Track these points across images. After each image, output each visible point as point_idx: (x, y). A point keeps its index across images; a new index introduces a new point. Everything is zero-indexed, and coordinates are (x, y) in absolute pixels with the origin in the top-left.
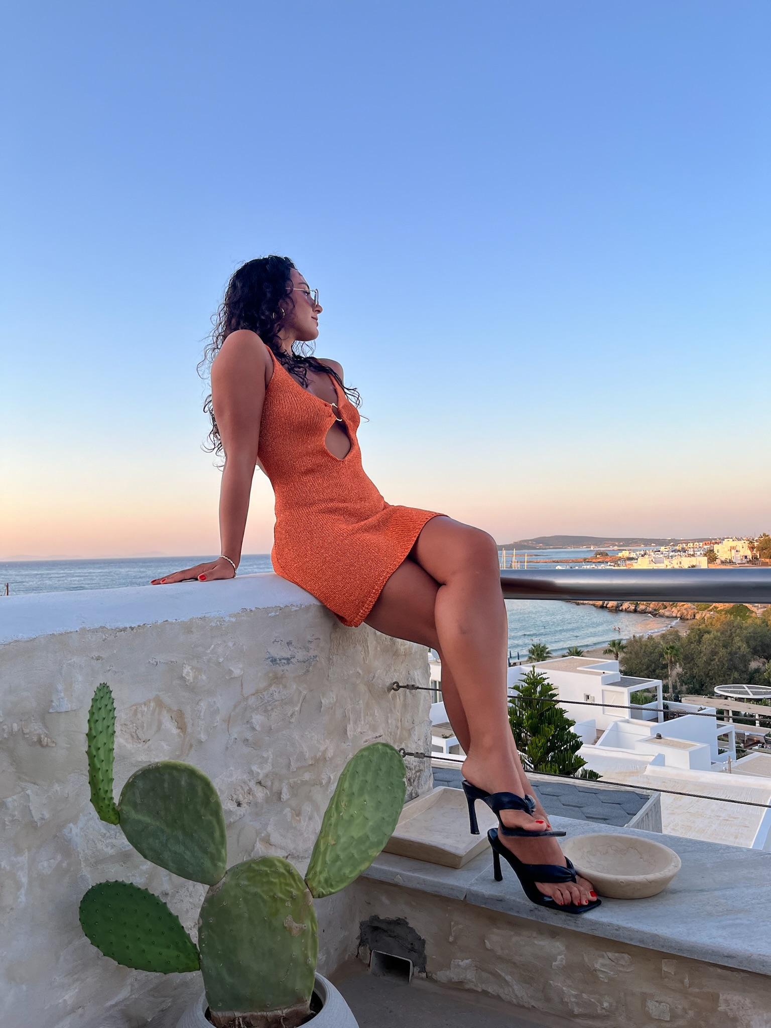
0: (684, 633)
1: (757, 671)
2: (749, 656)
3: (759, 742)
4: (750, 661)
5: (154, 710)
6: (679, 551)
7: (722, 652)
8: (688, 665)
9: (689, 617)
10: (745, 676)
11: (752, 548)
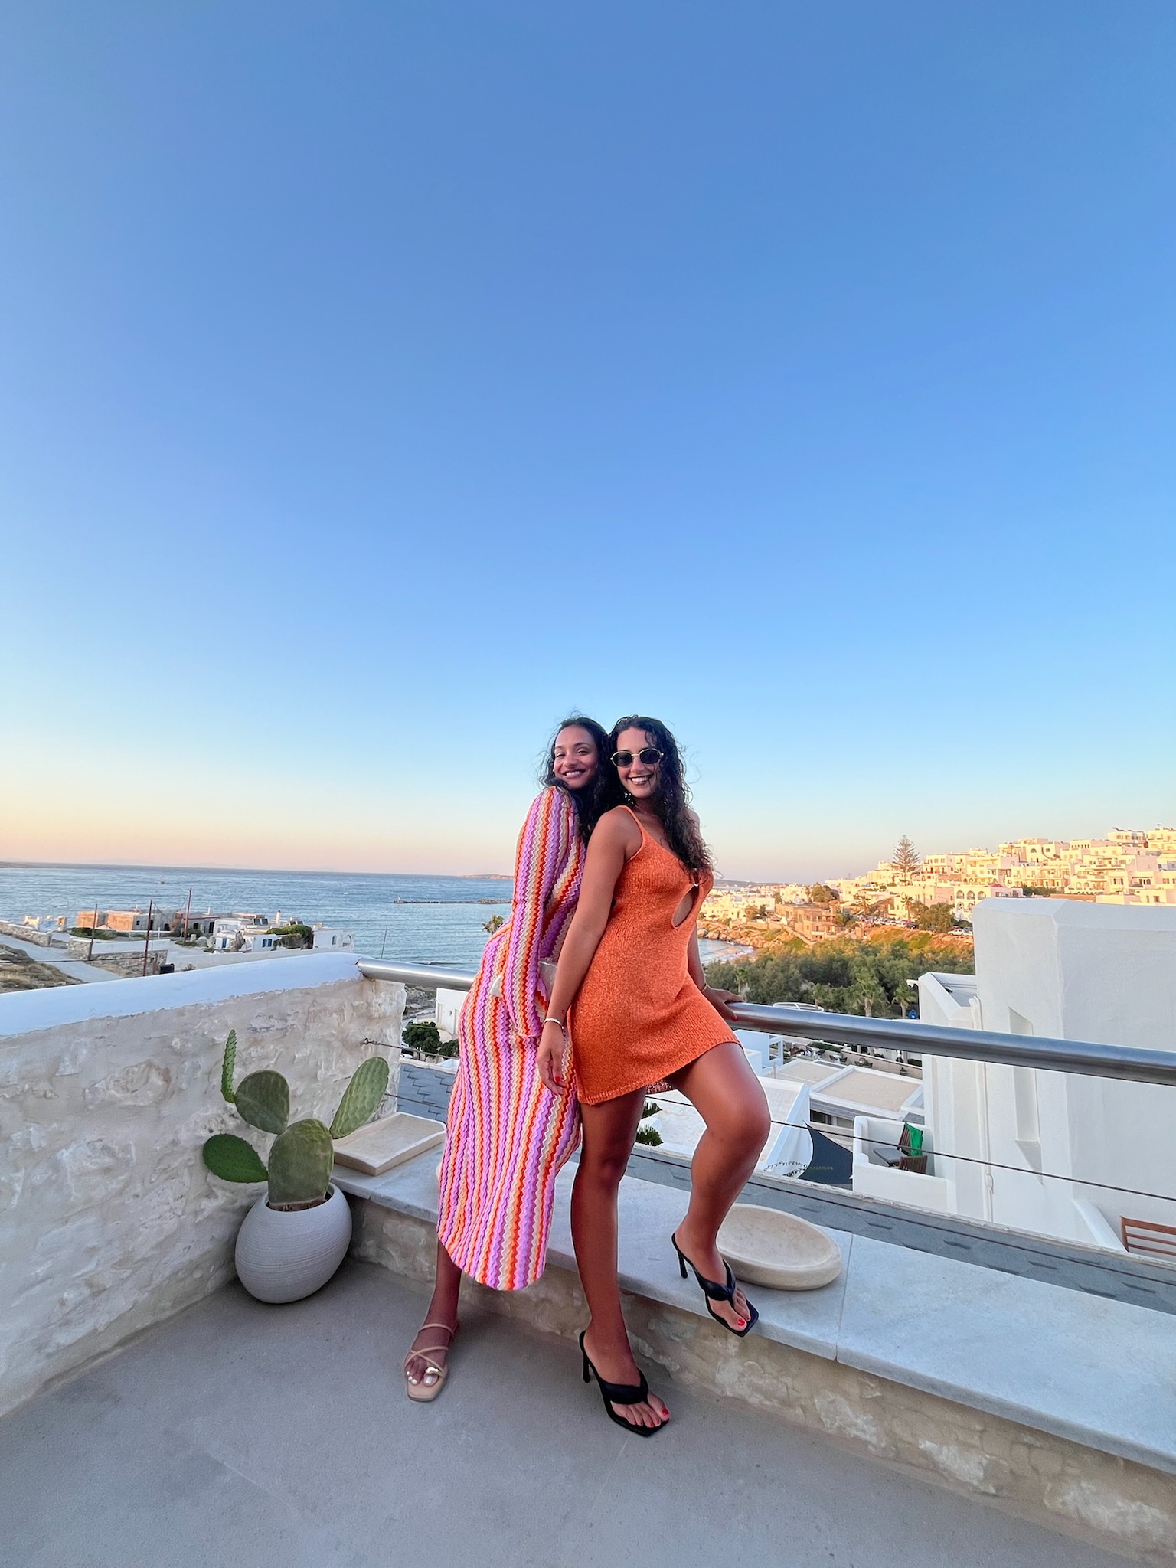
0: (753, 960)
1: (806, 992)
2: (800, 981)
3: (802, 1050)
4: (801, 983)
5: (144, 1070)
6: (755, 892)
7: (781, 976)
8: (754, 986)
9: (759, 946)
10: (797, 996)
11: (808, 893)
